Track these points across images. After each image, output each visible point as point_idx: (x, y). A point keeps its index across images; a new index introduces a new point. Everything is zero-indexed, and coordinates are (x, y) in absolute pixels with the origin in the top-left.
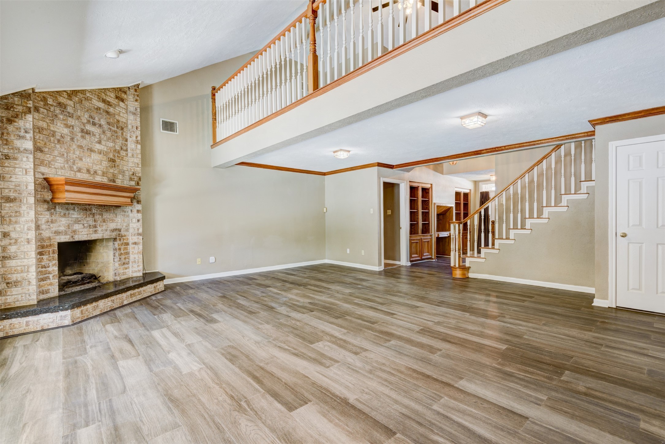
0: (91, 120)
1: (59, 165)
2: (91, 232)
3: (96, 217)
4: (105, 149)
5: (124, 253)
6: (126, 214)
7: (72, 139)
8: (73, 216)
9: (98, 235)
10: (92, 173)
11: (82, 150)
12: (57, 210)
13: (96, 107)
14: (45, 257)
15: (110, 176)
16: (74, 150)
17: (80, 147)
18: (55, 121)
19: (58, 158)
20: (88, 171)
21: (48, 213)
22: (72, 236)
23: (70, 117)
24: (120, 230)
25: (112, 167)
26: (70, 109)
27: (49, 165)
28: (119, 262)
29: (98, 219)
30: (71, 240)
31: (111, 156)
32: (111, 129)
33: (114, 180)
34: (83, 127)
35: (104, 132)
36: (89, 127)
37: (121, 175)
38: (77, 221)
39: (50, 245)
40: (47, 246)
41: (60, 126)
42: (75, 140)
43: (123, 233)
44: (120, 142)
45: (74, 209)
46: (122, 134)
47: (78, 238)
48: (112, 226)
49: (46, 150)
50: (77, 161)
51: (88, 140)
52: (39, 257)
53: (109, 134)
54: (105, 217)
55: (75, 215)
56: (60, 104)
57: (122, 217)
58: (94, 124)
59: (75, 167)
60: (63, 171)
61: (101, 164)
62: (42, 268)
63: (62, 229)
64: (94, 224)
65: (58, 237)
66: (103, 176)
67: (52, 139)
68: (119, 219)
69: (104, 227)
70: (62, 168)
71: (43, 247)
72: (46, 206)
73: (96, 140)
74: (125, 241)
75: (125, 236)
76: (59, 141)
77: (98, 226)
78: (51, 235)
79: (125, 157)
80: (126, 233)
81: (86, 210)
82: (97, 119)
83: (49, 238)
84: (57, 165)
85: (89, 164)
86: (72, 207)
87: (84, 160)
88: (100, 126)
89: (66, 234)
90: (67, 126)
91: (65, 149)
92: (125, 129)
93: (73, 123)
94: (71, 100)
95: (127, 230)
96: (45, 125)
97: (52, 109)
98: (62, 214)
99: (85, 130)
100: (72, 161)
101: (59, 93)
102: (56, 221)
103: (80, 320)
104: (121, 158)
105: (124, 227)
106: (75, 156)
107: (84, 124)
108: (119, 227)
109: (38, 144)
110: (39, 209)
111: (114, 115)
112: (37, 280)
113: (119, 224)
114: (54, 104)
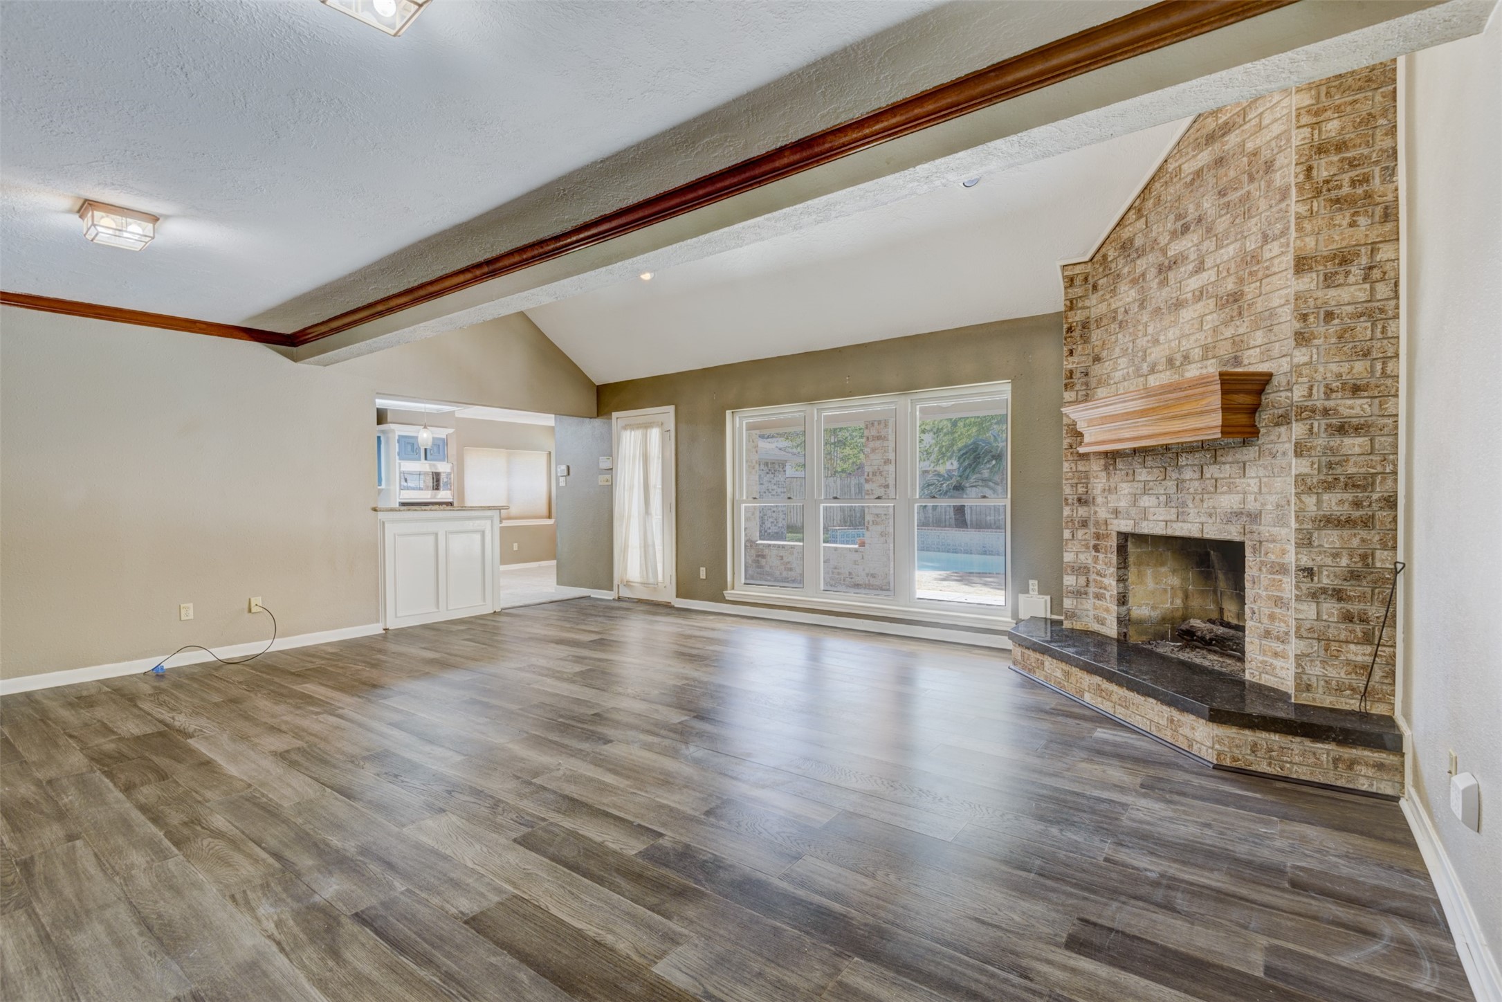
0: (1179, 225)
1: (1121, 373)
2: (1174, 517)
3: (1185, 477)
4: (1214, 278)
5: (1269, 597)
6: (1279, 460)
7: (1142, 306)
8: (1140, 478)
10: (1178, 363)
11: (1158, 318)
12: (1119, 466)
13: (1190, 178)
15: (1227, 348)
16: (1145, 326)
17: (1158, 311)
18: (1118, 286)
19: (1120, 361)
20: (1171, 361)
21: (1105, 474)
22: (1139, 523)
23: (1139, 256)
24: (1255, 518)
25: (1232, 318)
26: (1139, 241)
27: (1107, 381)
28: (1251, 623)
29: (1192, 480)
30: (1138, 531)
31: (1230, 285)
32: (1229, 204)
33: (1236, 357)
34: (1162, 259)
35: (1210, 230)
36: (1175, 248)
37: (1259, 333)
38: (1147, 489)
39: (1107, 536)
40: (1103, 537)
41: (1125, 292)
42: (1148, 303)
43: (1262, 526)
45: (1143, 463)
46: (1269, 184)
48: (1228, 502)
49: (1104, 354)
51: (1173, 281)
52: (1095, 553)
53: (1223, 224)
54: (1208, 476)
55: (1144, 474)
56: (1123, 246)
58: (1186, 229)
60: (1125, 384)
61: (1201, 329)
62: (1097, 574)
63: (1123, 505)
64: (1180, 494)
65: (1115, 521)
66: (1207, 358)
67: (1113, 326)
68: (1253, 483)
69: (1206, 504)
70: (1125, 379)
71: (1098, 537)
72: (1103, 461)
73: (1191, 267)
74: (1272, 557)
75: (1272, 538)
76: (1121, 325)
77: (1190, 502)
78: (1109, 516)
79: (1277, 261)
80: (1275, 530)
81: (1165, 461)
82: (1192, 209)
83: (1106, 522)
85: (1173, 344)
86: (1139, 457)
87: (1162, 338)
88: (1200, 220)
89: (1128, 515)
90: (1134, 282)
91: (1131, 334)
92: (1280, 158)
93: (1145, 267)
94: (1141, 215)
95: (1283, 520)
97: (1113, 265)
98: (1124, 475)
99: (1167, 263)
101: (1121, 222)
102: (1115, 488)
104: (1262, 273)
105: (1269, 507)
107: (1164, 251)
108: (1252, 505)
109: (1096, 351)
111: (1242, 145)
112: (1091, 595)
113: (1251, 498)
114: (1117, 253)
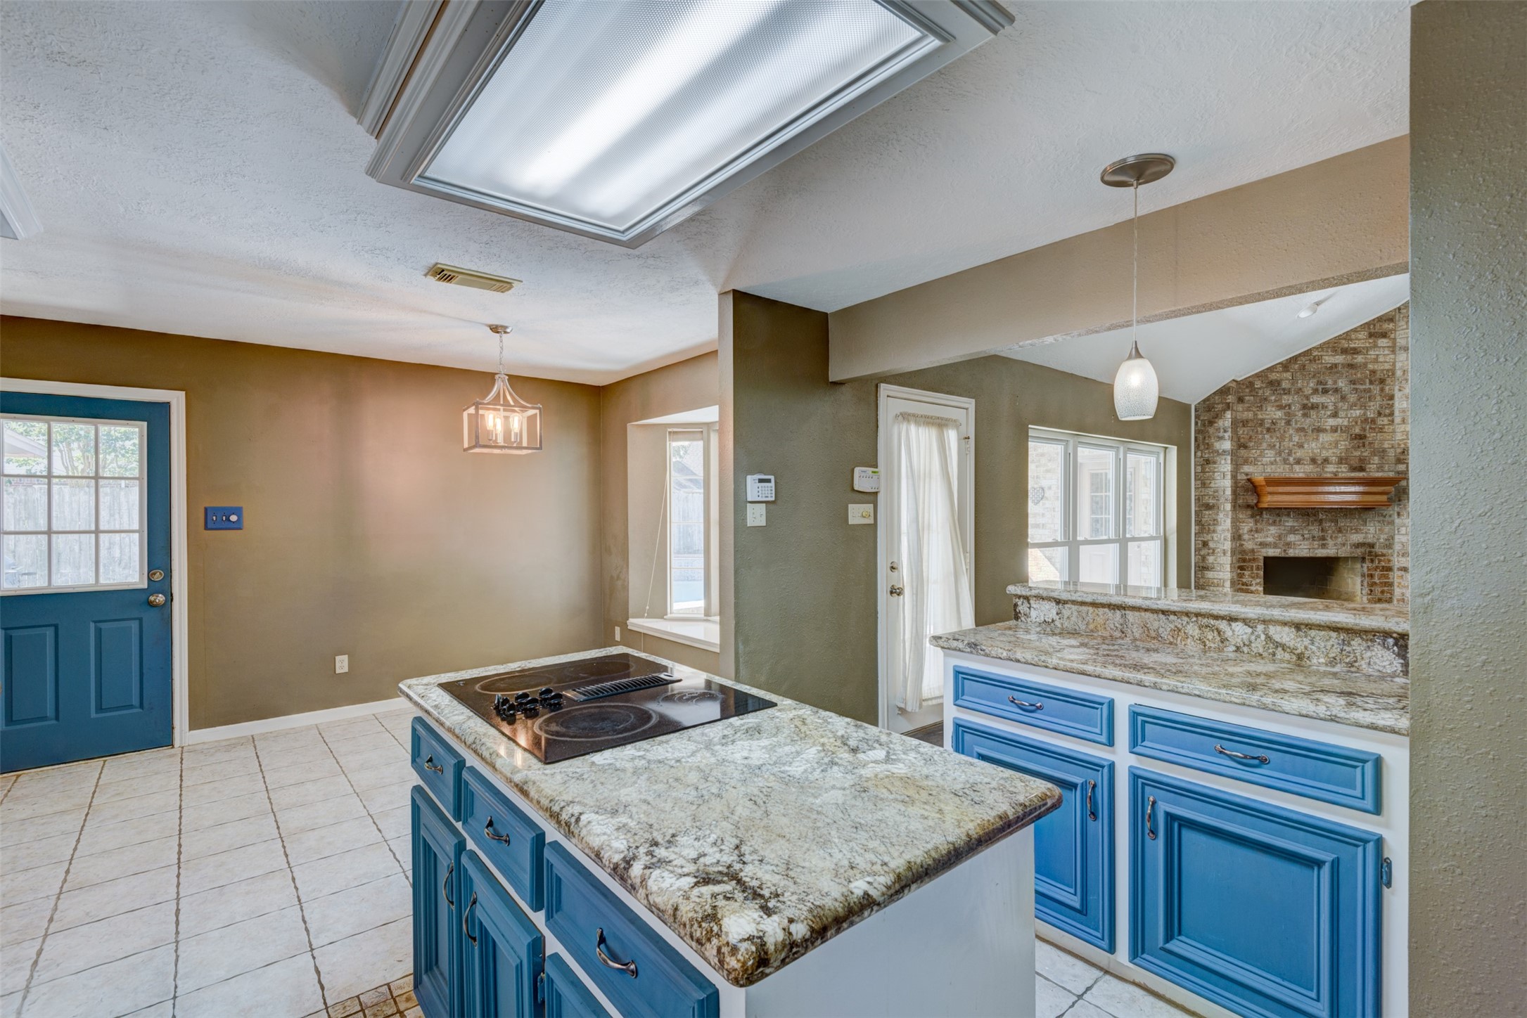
0: (1320, 388)
1: (1268, 459)
2: (1316, 546)
3: (1324, 525)
4: (1346, 423)
5: (1381, 583)
6: (1387, 518)
7: (1288, 423)
8: (1287, 524)
9: (1328, 551)
10: (1319, 462)
11: (1302, 434)
12: (1265, 516)
13: (1328, 366)
14: (1247, 573)
15: (1355, 463)
16: (1291, 436)
17: (1302, 430)
18: (1264, 406)
19: (1266, 452)
20: (1313, 461)
21: (1251, 520)
22: (1285, 551)
23: (1286, 394)
24: (1372, 546)
25: (1359, 447)
26: (1285, 385)
27: (1254, 462)
28: (1369, 597)
29: (1329, 527)
30: (1283, 555)
31: (1357, 430)
32: (1356, 389)
33: (1361, 467)
34: (1305, 402)
35: (1343, 398)
36: (1315, 399)
37: (1376, 458)
38: (1293, 531)
39: (1254, 559)
40: (1250, 560)
41: (1271, 411)
42: (1293, 423)
43: (1377, 549)
44: (1373, 408)
45: (1288, 515)
46: (1382, 390)
47: (1292, 553)
48: (1356, 538)
49: (1251, 444)
50: (1296, 449)
51: (1315, 416)
52: (1239, 571)
53: (1352, 398)
54: (1342, 524)
55: (1290, 522)
56: (1271, 383)
57: (1377, 524)
58: (1325, 391)
59: (1291, 459)
60: (1273, 466)
61: (1336, 447)
62: (1243, 585)
63: (1270, 539)
64: (1321, 534)
65: (1264, 550)
66: (1341, 463)
67: (1259, 429)
68: (1371, 529)
69: (1340, 540)
70: (1272, 464)
71: (1244, 560)
72: (1249, 512)
73: (1329, 413)
74: (1383, 564)
75: (1383, 555)
76: (1268, 430)
77: (1328, 538)
78: (1255, 547)
79: (1386, 427)
80: (1384, 551)
81: (1308, 515)
82: (1330, 382)
83: (1253, 551)
84: (1266, 460)
85: (1315, 451)
86: (1285, 512)
87: (1306, 446)
88: (1336, 390)
89: (1275, 546)
90: (1280, 407)
91: (1277, 438)
92: (1388, 381)
93: (1290, 401)
94: (1288, 371)
95: (1389, 546)
96: (1250, 415)
97: (1261, 392)
98: (1271, 521)
99: (1310, 405)
100: (1287, 451)
101: (1271, 369)
102: (1262, 530)
104: (1377, 430)
105: (1382, 540)
106: (1291, 443)
107: (1307, 398)
108: (1370, 541)
109: (1242, 440)
110: (1241, 516)
111: (1365, 365)
113: (1370, 536)
114: (1264, 385)
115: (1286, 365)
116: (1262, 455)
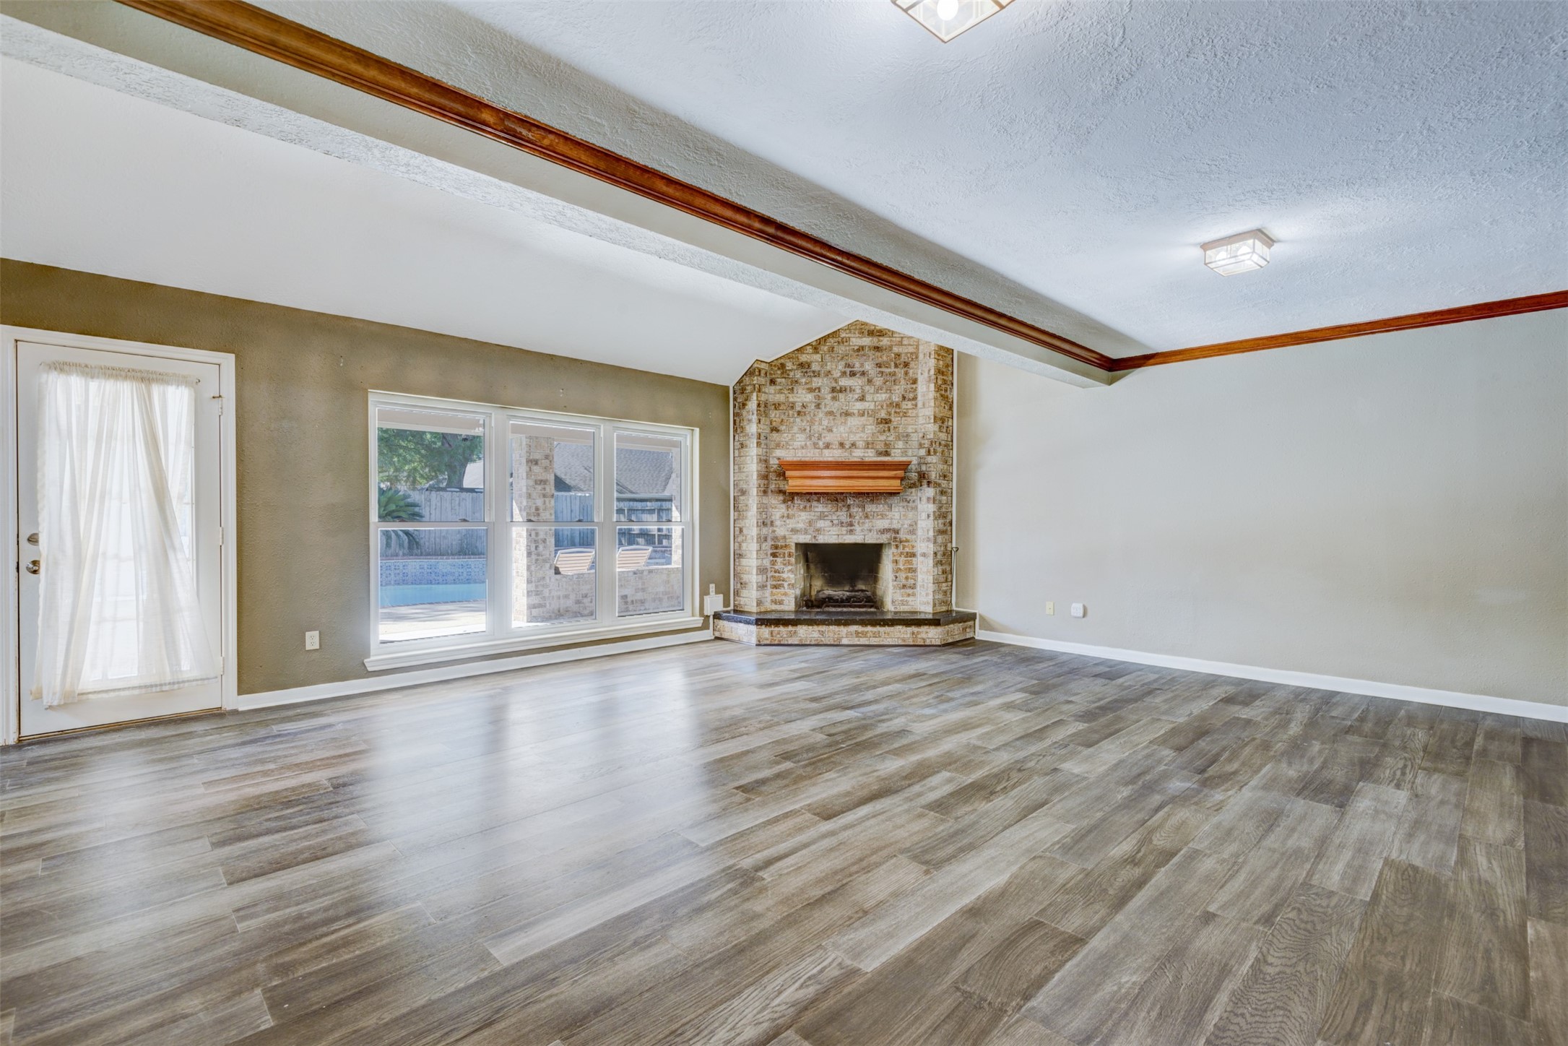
0: (848, 370)
1: (799, 443)
2: (845, 532)
3: (852, 510)
4: (872, 407)
5: (906, 569)
6: (911, 504)
7: (818, 406)
8: (816, 510)
9: (856, 537)
10: (847, 447)
11: (831, 418)
12: (796, 502)
13: (856, 348)
14: (779, 560)
15: (881, 447)
16: (821, 420)
17: (831, 413)
18: (795, 388)
19: (797, 435)
20: (842, 445)
21: (783, 506)
22: (815, 537)
23: (815, 376)
24: (897, 532)
25: (884, 431)
26: (815, 367)
27: (786, 446)
28: (895, 583)
29: (857, 512)
30: (814, 541)
31: (883, 414)
32: (882, 373)
33: (886, 451)
34: (834, 385)
35: (870, 381)
36: (844, 382)
37: (900, 442)
38: (822, 516)
39: (786, 546)
40: (782, 547)
41: (802, 393)
42: (822, 406)
43: (902, 536)
44: (899, 390)
45: (818, 501)
46: (906, 373)
47: (822, 539)
48: (882, 524)
49: (783, 428)
50: (825, 433)
51: (843, 400)
52: (772, 558)
53: (878, 381)
54: (869, 510)
55: (820, 507)
56: (801, 365)
57: (901, 509)
58: (853, 374)
59: (821, 443)
60: (803, 451)
61: (863, 431)
62: (775, 572)
63: (801, 526)
64: (849, 520)
65: (795, 537)
66: (868, 448)
67: (791, 412)
68: (896, 514)
69: (867, 525)
70: (803, 448)
71: (776, 547)
72: (781, 498)
73: (856, 396)
74: (907, 550)
75: (907, 541)
76: (799, 413)
77: (856, 524)
78: (787, 533)
79: (910, 411)
80: (909, 537)
81: (837, 500)
82: (857, 365)
83: (784, 537)
84: (797, 444)
85: (844, 435)
86: (815, 497)
87: (835, 430)
88: (863, 374)
89: (806, 532)
90: (811, 390)
91: (808, 421)
92: (912, 364)
93: (820, 384)
94: (818, 353)
95: (913, 532)
96: (782, 398)
97: (792, 374)
98: (801, 507)
99: (838, 388)
100: (817, 435)
101: (800, 350)
102: (794, 515)
103: (768, 642)
104: (901, 414)
105: (906, 526)
106: (821, 427)
107: (836, 381)
108: (895, 526)
109: (774, 424)
110: (773, 502)
111: (891, 347)
112: (769, 587)
113: (895, 522)
114: (795, 367)
115: (816, 346)
116: (793, 439)
